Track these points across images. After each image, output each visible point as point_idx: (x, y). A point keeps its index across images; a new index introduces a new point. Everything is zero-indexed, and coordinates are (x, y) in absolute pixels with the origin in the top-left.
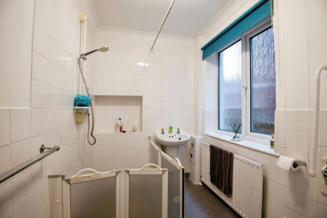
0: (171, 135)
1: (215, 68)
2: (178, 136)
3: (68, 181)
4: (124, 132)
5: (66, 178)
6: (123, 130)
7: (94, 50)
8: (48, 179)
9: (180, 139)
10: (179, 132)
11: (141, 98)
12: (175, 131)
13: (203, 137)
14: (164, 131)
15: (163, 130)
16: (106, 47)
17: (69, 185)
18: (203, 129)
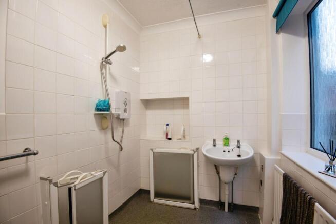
0: (226, 149)
1: (304, 41)
2: (237, 151)
3: (56, 184)
4: (170, 139)
5: (53, 182)
6: (169, 137)
7: (112, 51)
8: (39, 180)
9: (239, 156)
10: (239, 147)
11: (187, 99)
12: (233, 144)
13: (279, 158)
14: (217, 142)
15: (214, 141)
16: (122, 45)
17: (56, 188)
18: (280, 145)
